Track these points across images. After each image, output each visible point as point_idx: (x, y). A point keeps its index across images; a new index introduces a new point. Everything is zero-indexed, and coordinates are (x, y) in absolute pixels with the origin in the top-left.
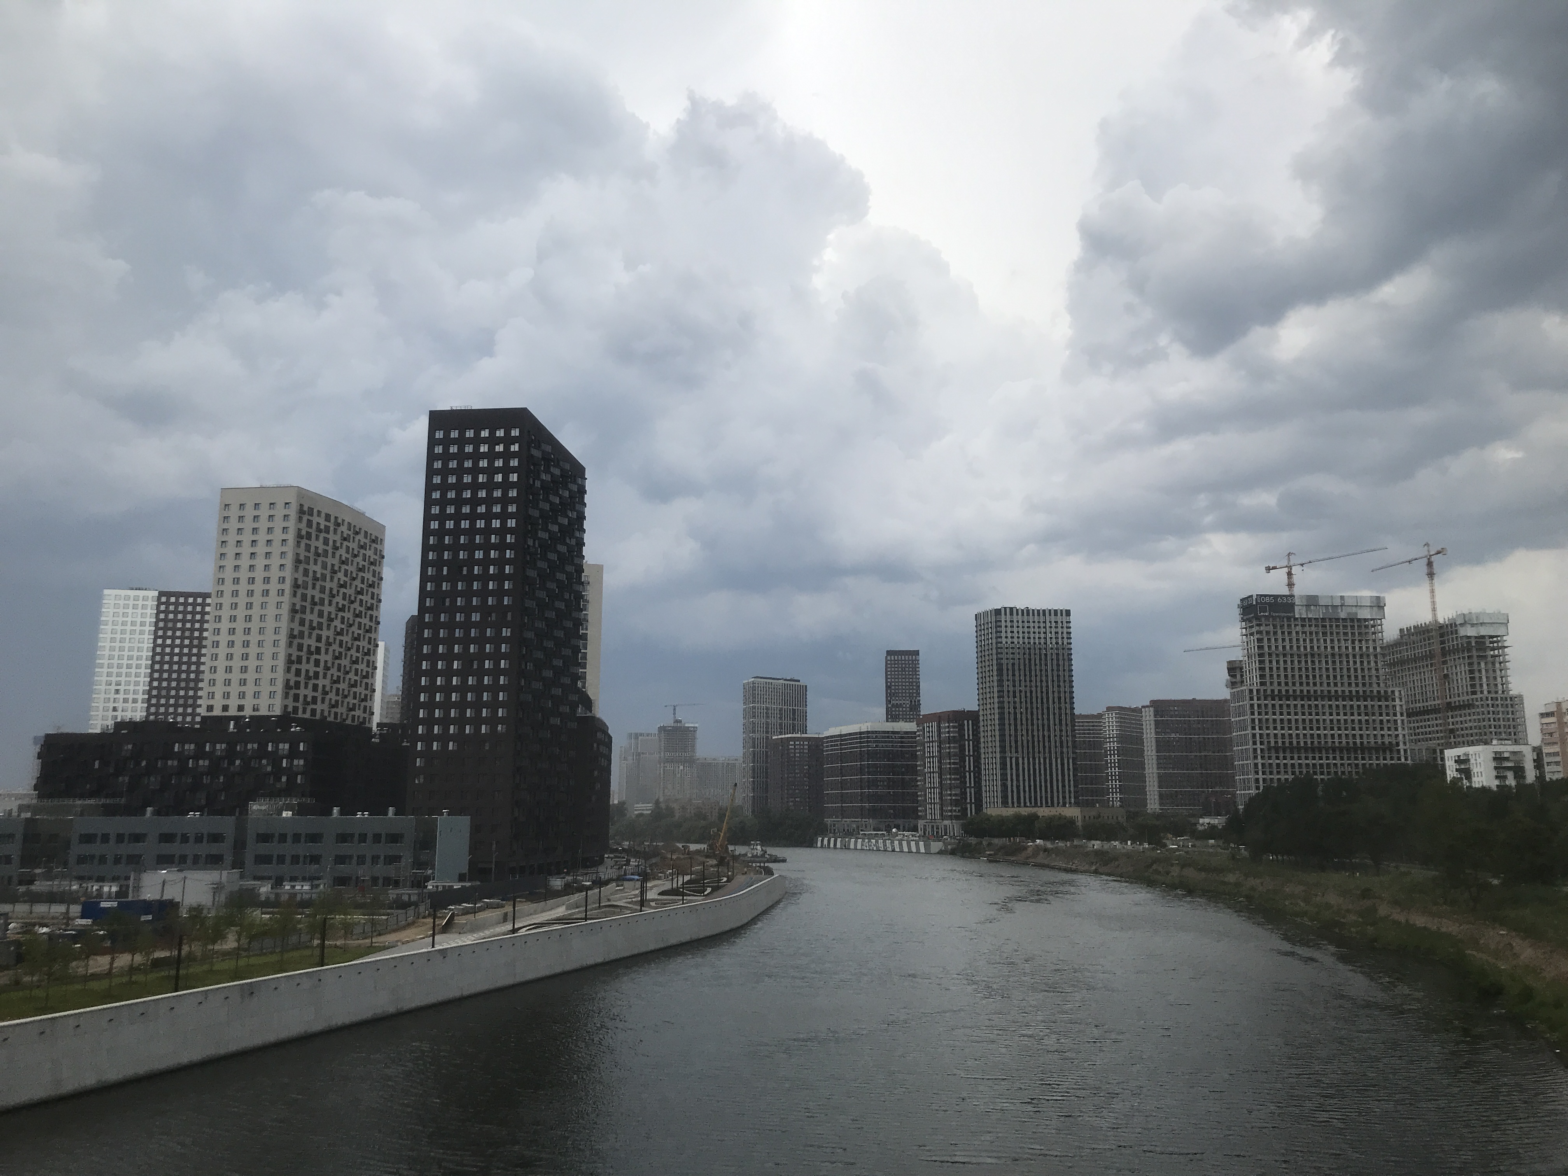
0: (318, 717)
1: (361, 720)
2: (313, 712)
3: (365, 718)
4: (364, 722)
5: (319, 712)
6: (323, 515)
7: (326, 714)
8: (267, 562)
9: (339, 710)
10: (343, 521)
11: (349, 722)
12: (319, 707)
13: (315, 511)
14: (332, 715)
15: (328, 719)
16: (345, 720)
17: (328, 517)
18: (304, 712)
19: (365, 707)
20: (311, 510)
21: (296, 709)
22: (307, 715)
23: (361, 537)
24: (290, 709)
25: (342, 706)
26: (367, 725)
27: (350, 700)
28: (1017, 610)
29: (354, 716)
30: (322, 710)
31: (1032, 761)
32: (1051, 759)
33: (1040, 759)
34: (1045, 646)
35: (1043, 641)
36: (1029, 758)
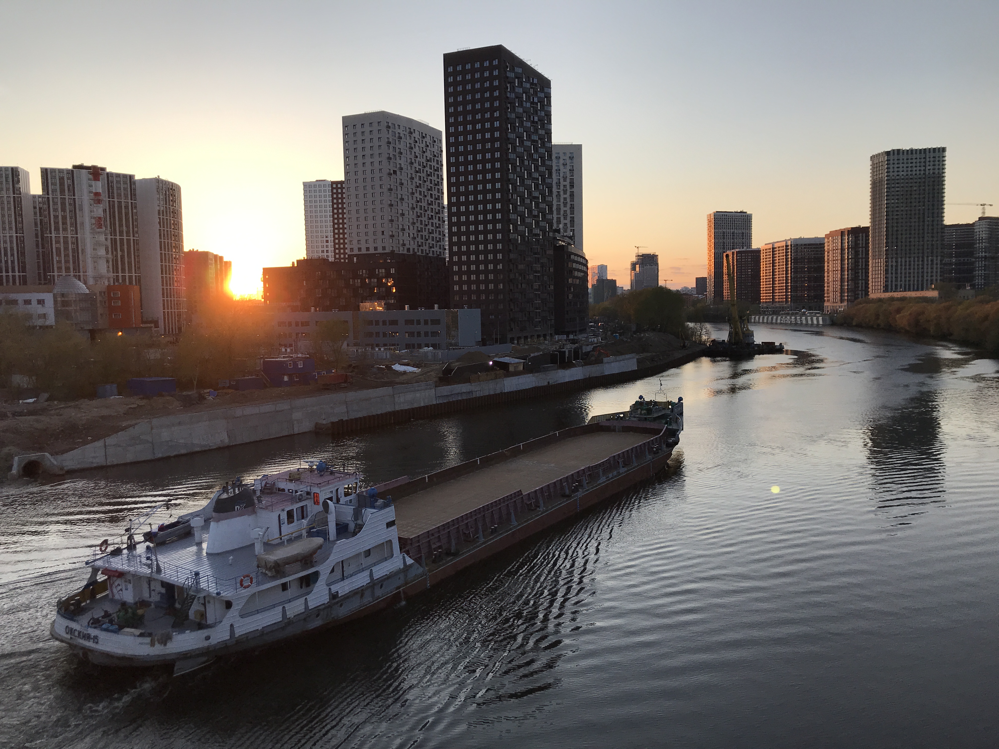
1: (438, 253)
2: (408, 250)
3: (440, 252)
4: (440, 255)
6: (402, 128)
8: (372, 160)
9: (424, 248)
10: (414, 130)
11: (431, 255)
12: (411, 247)
13: (397, 125)
14: (420, 251)
15: (418, 253)
16: (428, 254)
17: (405, 129)
18: (403, 250)
19: (440, 245)
20: (394, 125)
21: (398, 248)
23: (426, 140)
24: (395, 249)
25: (426, 245)
26: (442, 256)
27: (430, 241)
29: (433, 251)
30: (414, 249)
31: (908, 259)
32: (923, 257)
33: (914, 258)
34: (924, 176)
35: (922, 172)
36: (906, 258)
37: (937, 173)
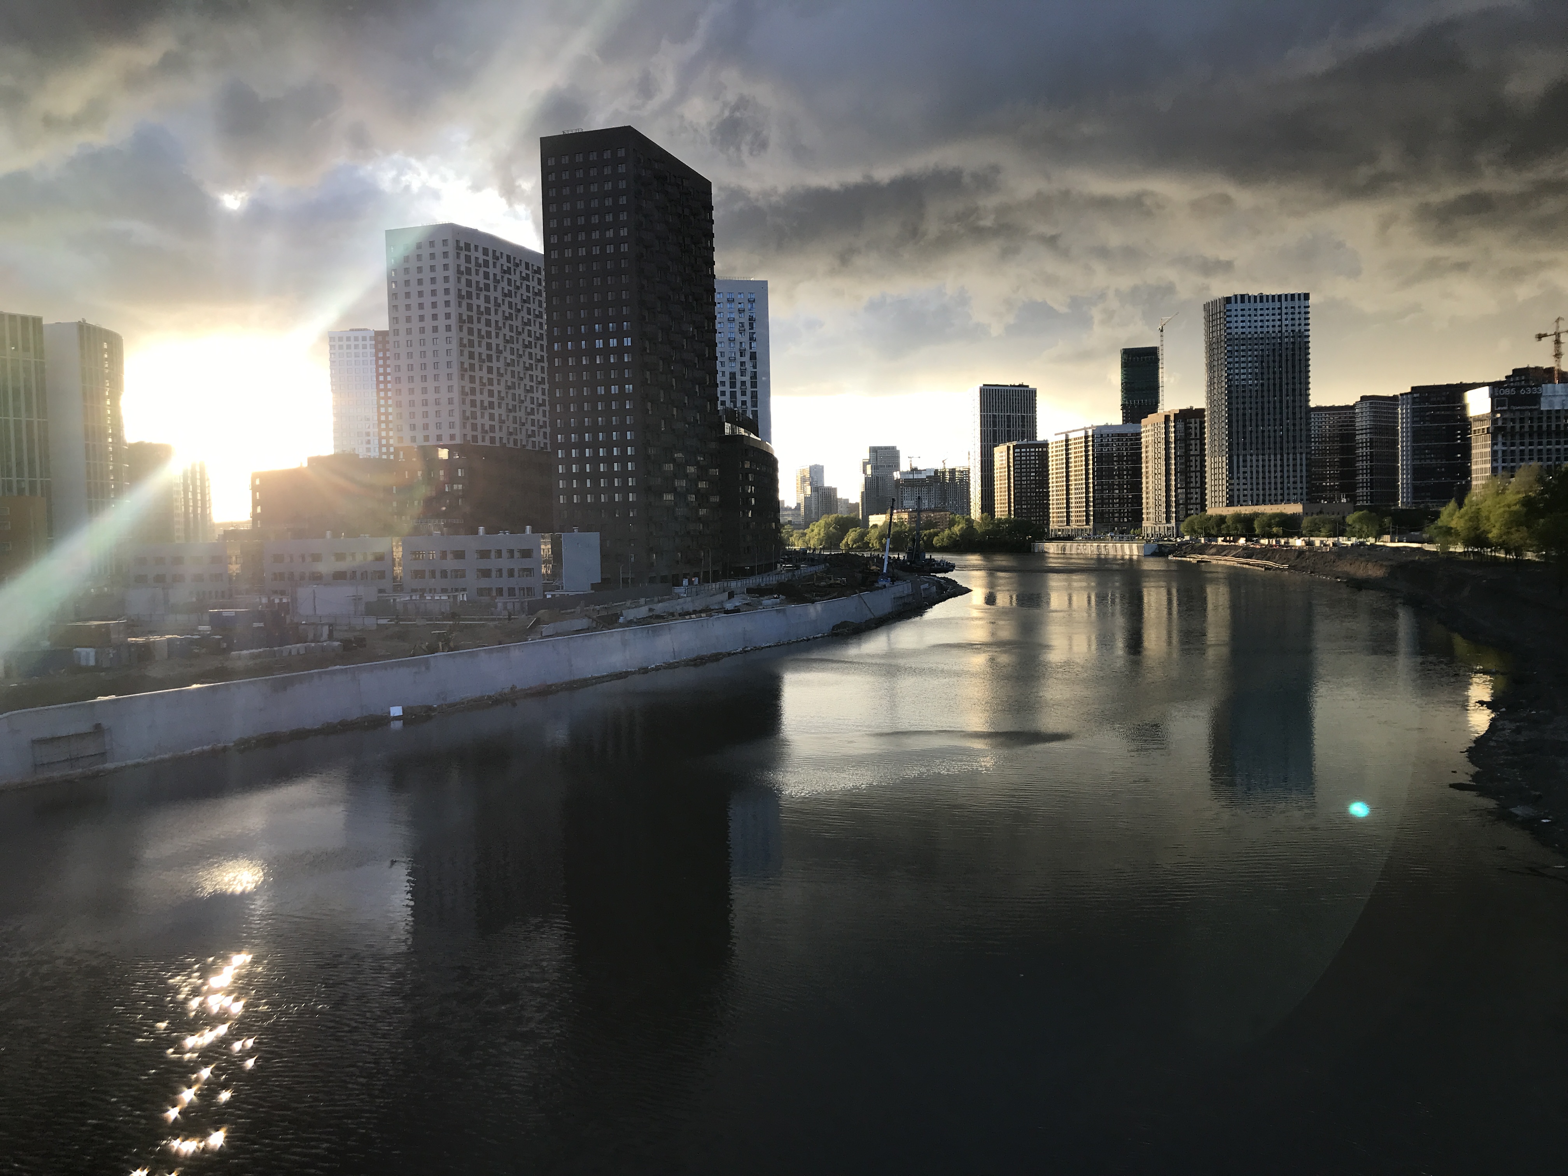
0: (498, 444)
2: (493, 440)
5: (497, 440)
6: (480, 250)
7: (505, 441)
9: (518, 437)
10: (502, 253)
11: (529, 447)
12: (497, 435)
13: (472, 247)
14: (512, 442)
16: (525, 446)
17: (485, 252)
18: (483, 440)
19: (545, 433)
20: (467, 247)
21: (475, 438)
22: (487, 443)
23: (522, 267)
24: (469, 438)
27: (529, 427)
28: (1249, 297)
29: (534, 442)
30: (501, 439)
31: (1260, 457)
32: (1282, 455)
33: (1269, 455)
34: (1279, 335)
35: (1277, 329)
36: (1257, 455)
37: (1297, 330)
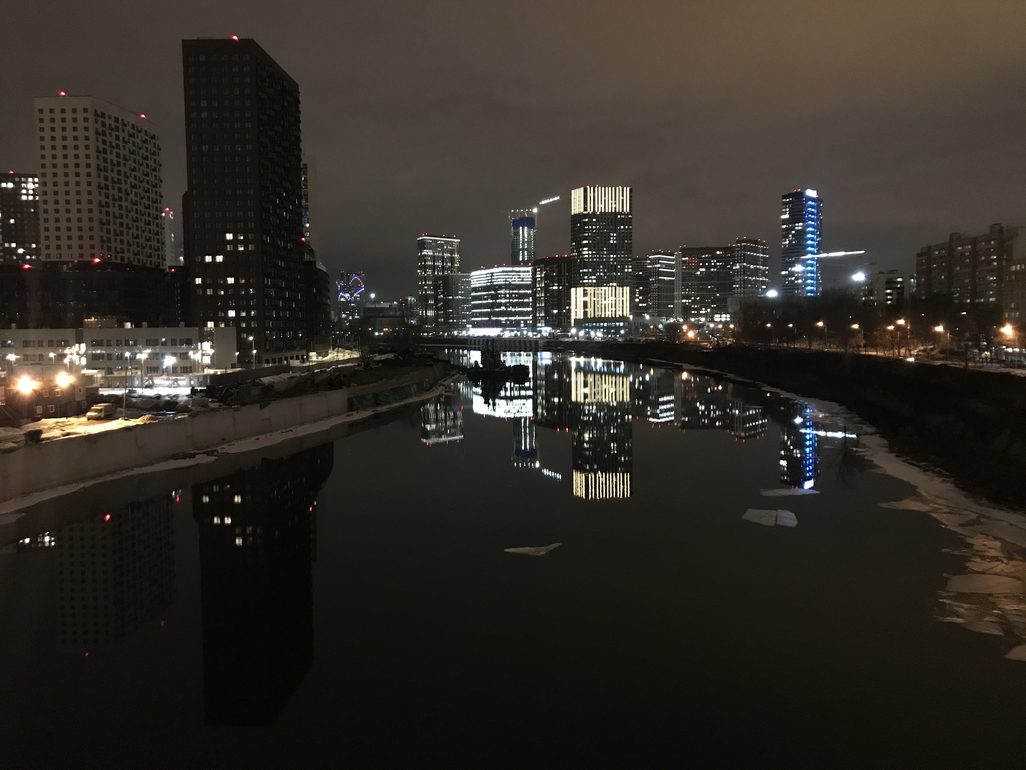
1: (157, 264)
2: (122, 258)
3: (159, 263)
4: (159, 265)
5: (126, 258)
8: (76, 152)
9: (141, 257)
10: (128, 122)
11: (148, 265)
12: (126, 255)
14: (136, 261)
15: (134, 263)
16: (145, 264)
17: (116, 120)
18: (116, 258)
19: (159, 255)
20: (103, 114)
21: (110, 257)
22: (119, 261)
23: (142, 135)
24: (106, 257)
25: (142, 254)
26: (161, 267)
27: (147, 250)
29: (151, 261)
30: (129, 258)
34: (615, 213)
35: (614, 210)
37: (625, 211)
